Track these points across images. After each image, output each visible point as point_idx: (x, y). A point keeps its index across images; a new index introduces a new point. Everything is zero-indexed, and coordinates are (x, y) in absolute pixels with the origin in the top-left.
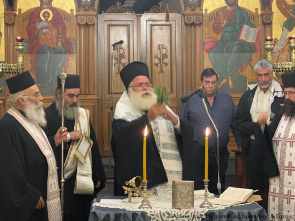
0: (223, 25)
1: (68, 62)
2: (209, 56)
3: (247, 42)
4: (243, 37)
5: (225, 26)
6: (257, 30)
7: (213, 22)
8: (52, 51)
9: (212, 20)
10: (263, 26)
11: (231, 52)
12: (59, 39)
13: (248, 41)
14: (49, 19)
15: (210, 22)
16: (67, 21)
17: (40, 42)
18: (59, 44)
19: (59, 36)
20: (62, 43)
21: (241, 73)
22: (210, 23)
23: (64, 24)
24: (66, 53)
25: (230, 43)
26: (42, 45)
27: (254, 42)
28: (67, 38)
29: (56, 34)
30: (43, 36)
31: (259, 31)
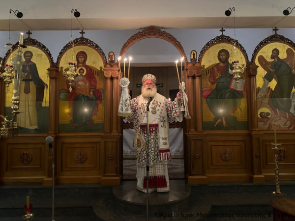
0: (217, 77)
1: (97, 107)
2: (206, 101)
3: (237, 90)
4: (232, 86)
5: (219, 79)
6: (244, 81)
7: (209, 75)
8: (86, 99)
10: (248, 78)
11: (224, 98)
12: (91, 89)
14: (84, 74)
15: (207, 75)
16: (97, 75)
17: (76, 92)
18: (91, 93)
19: (92, 87)
20: (93, 92)
21: (232, 114)
23: (95, 78)
24: (96, 100)
25: (223, 91)
26: (78, 94)
27: (242, 90)
28: (97, 88)
29: (89, 85)
30: (78, 87)
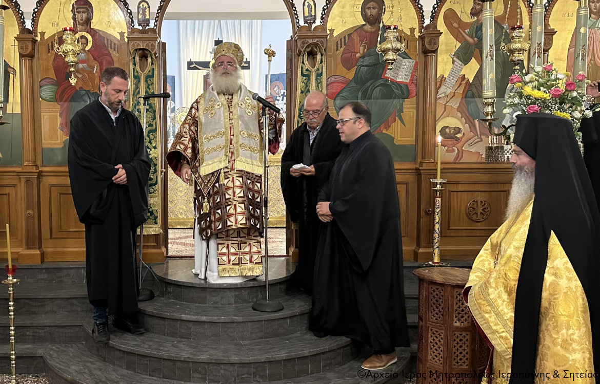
0: (358, 55)
2: (335, 105)
3: (396, 82)
4: (388, 74)
5: (361, 57)
6: (412, 62)
7: (342, 49)
9: (341, 47)
10: (422, 56)
11: (370, 98)
13: (398, 80)
15: (337, 50)
16: (115, 50)
21: (384, 131)
22: (338, 52)
23: (109, 55)
25: (369, 84)
26: (78, 88)
27: (408, 81)
29: (99, 71)
30: (77, 74)
31: (416, 63)
